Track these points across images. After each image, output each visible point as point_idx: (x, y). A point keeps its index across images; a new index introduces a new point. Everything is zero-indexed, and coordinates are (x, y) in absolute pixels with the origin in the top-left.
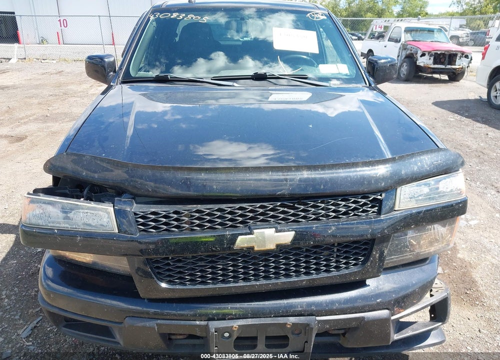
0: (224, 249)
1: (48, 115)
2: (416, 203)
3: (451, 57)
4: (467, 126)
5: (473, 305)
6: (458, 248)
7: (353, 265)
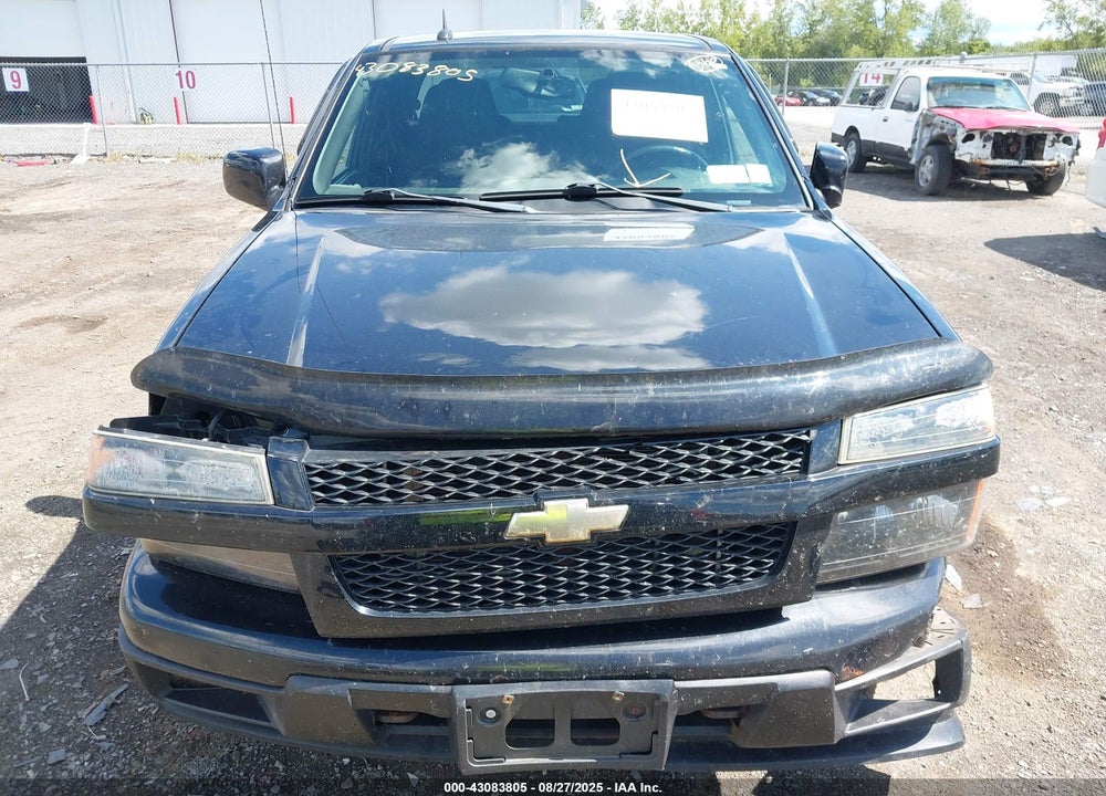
0: (484, 540)
1: (151, 274)
2: (885, 451)
3: (1032, 142)
4: (1061, 293)
5: (1041, 674)
6: (1017, 555)
7: (750, 576)
